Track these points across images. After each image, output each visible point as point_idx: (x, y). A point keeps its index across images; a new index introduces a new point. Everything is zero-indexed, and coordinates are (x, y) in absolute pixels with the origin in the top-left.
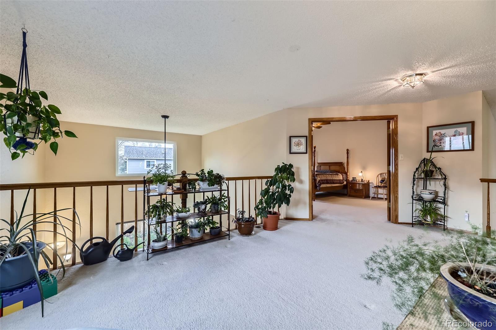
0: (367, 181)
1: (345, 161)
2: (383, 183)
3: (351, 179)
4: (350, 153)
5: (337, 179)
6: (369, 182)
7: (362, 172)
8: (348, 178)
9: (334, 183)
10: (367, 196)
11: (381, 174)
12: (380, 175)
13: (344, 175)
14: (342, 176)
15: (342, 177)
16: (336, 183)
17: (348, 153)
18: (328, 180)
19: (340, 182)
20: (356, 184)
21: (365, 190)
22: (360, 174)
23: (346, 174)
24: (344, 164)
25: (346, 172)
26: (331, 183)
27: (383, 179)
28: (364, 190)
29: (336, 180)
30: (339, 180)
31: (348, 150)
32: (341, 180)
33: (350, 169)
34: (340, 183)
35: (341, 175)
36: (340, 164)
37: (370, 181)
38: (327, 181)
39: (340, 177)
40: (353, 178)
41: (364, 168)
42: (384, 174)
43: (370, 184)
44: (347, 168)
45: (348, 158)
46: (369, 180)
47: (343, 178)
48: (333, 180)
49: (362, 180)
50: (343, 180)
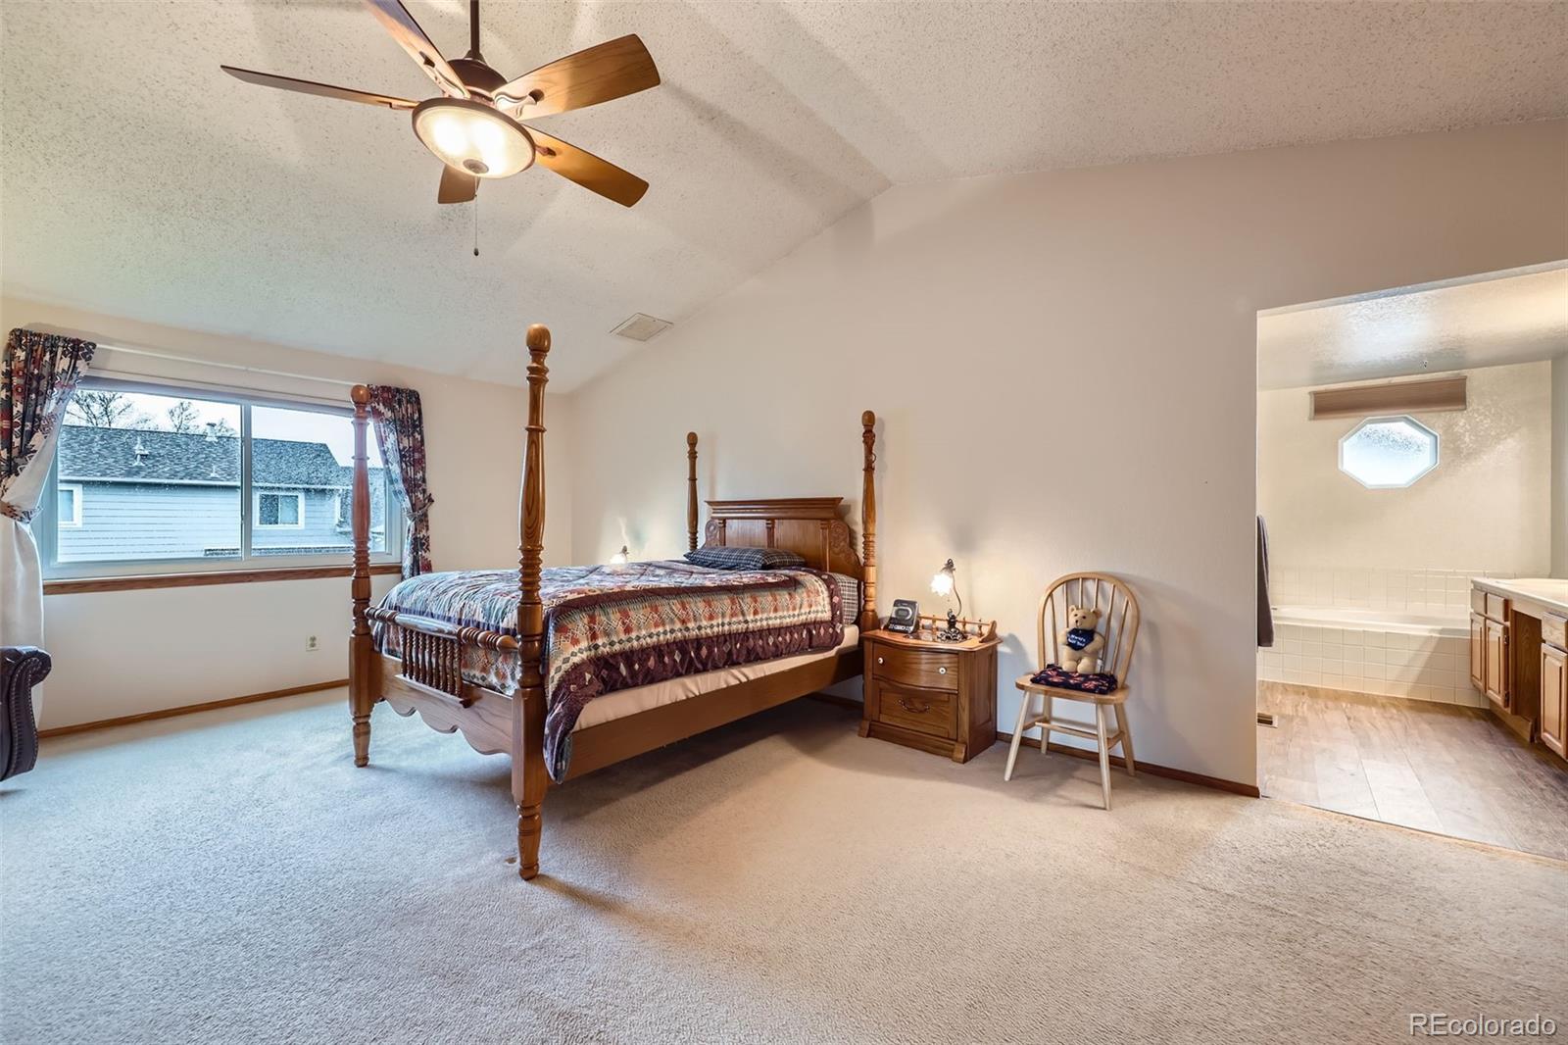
0: (985, 630)
1: (851, 491)
2: (1089, 648)
3: (886, 611)
4: (887, 436)
5: (787, 621)
6: (992, 636)
7: (950, 566)
8: (871, 606)
9: (754, 657)
10: (984, 739)
11: (1068, 583)
12: (1059, 594)
13: (847, 584)
14: (826, 594)
15: (827, 600)
16: (778, 655)
17: (869, 437)
18: (698, 642)
19: (809, 636)
20: (913, 655)
21: (972, 700)
22: (942, 584)
23: (859, 573)
24: (848, 508)
25: (862, 561)
26: (731, 662)
27: (1086, 625)
28: (964, 701)
29: (779, 631)
30: (805, 625)
31: (869, 419)
32: (817, 623)
33: (883, 546)
34: (812, 646)
35: (822, 588)
36: (829, 510)
37: (1000, 632)
38: (684, 653)
39: (812, 602)
40: (897, 603)
41: (965, 539)
42: (1091, 586)
43: (1002, 649)
44: (865, 536)
45: (869, 469)
46: (994, 624)
47: (833, 607)
48: (746, 635)
49: (952, 622)
50: (832, 623)
